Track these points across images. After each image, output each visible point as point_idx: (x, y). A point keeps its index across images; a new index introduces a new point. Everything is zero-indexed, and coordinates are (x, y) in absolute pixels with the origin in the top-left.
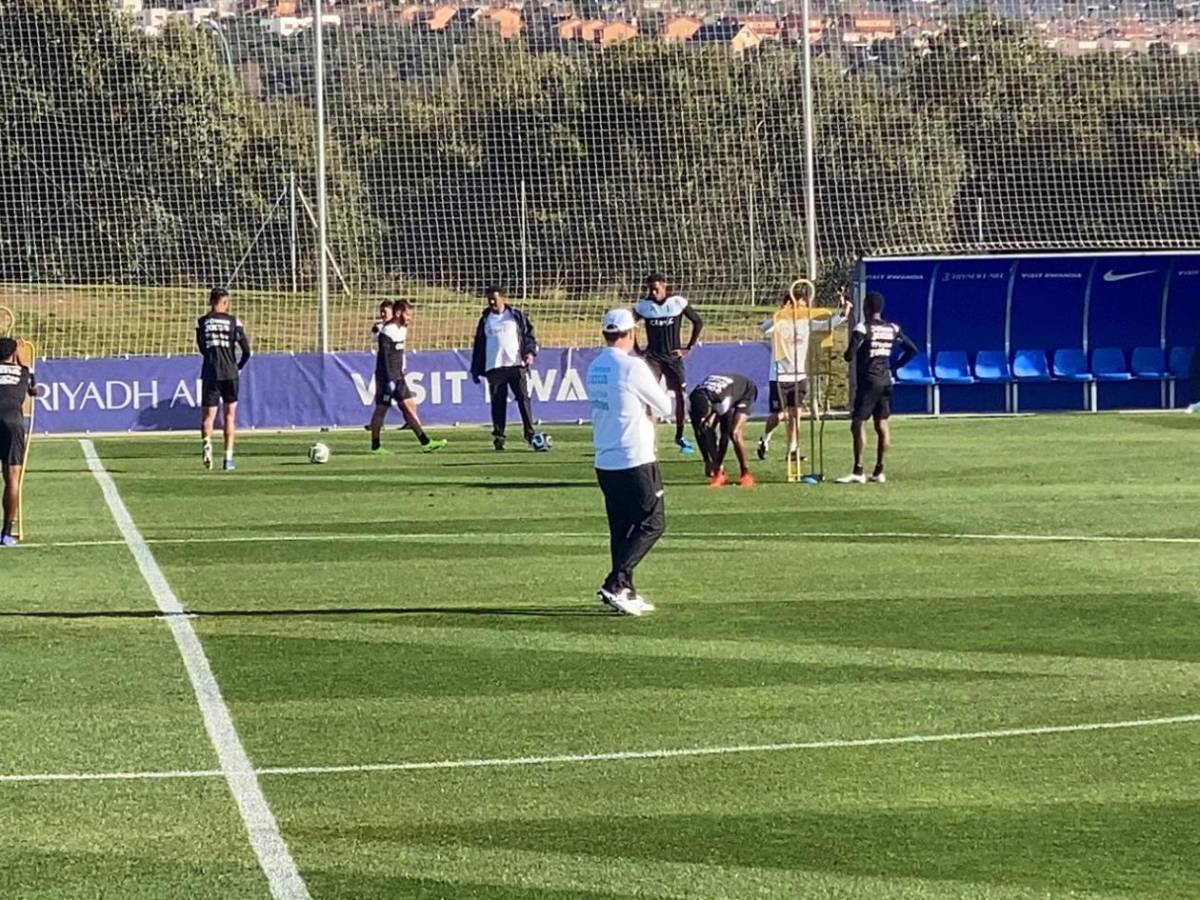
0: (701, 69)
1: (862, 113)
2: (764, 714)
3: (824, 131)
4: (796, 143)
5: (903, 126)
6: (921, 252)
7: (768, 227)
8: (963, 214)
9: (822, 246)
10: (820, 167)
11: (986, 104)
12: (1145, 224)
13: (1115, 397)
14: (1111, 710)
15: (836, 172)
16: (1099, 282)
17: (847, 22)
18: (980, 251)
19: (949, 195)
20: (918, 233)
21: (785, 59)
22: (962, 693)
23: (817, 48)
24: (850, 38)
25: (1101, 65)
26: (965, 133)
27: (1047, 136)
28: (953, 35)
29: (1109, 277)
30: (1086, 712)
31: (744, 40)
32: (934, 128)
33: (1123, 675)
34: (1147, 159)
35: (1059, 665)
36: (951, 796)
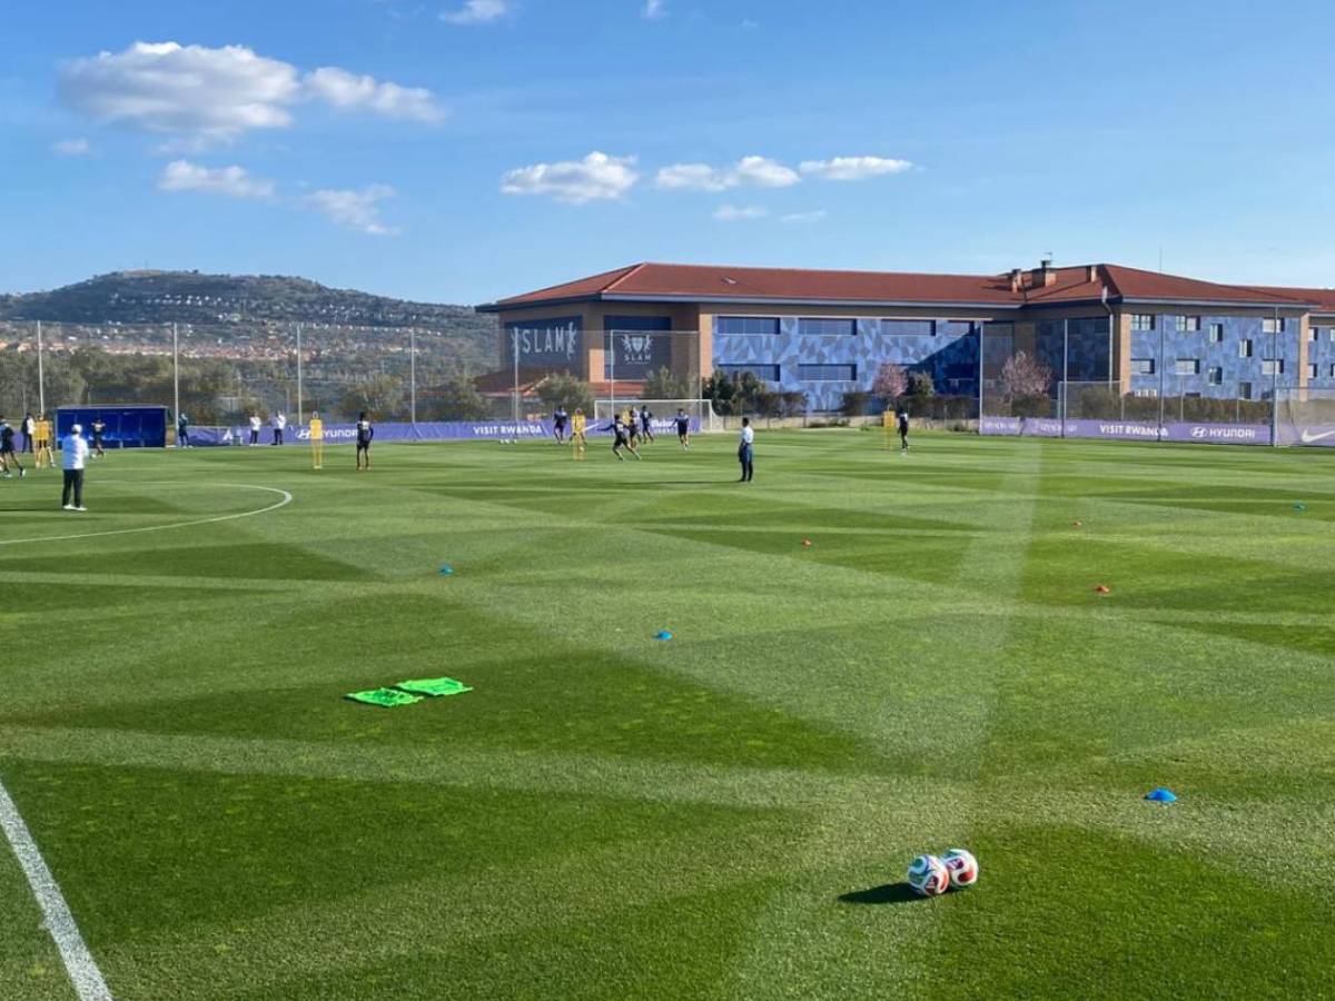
0: (10, 357)
1: (56, 370)
2: (32, 531)
3: (45, 375)
4: (37, 377)
5: (67, 373)
6: (73, 407)
7: (29, 399)
8: (85, 396)
9: (46, 405)
10: (44, 383)
11: (91, 368)
12: (136, 400)
13: (127, 445)
14: (129, 527)
15: (48, 385)
16: (123, 416)
17: (50, 345)
18: (89, 407)
19: (80, 391)
20: (72, 401)
21: (34, 355)
22: (87, 523)
23: (43, 351)
24: (51, 349)
25: (122, 358)
26: (84, 375)
27: (109, 376)
28: (81, 349)
29: (126, 413)
30: (121, 527)
31: (21, 348)
32: (76, 373)
33: (133, 518)
34: (132, 384)
35: (113, 516)
36: (86, 551)
